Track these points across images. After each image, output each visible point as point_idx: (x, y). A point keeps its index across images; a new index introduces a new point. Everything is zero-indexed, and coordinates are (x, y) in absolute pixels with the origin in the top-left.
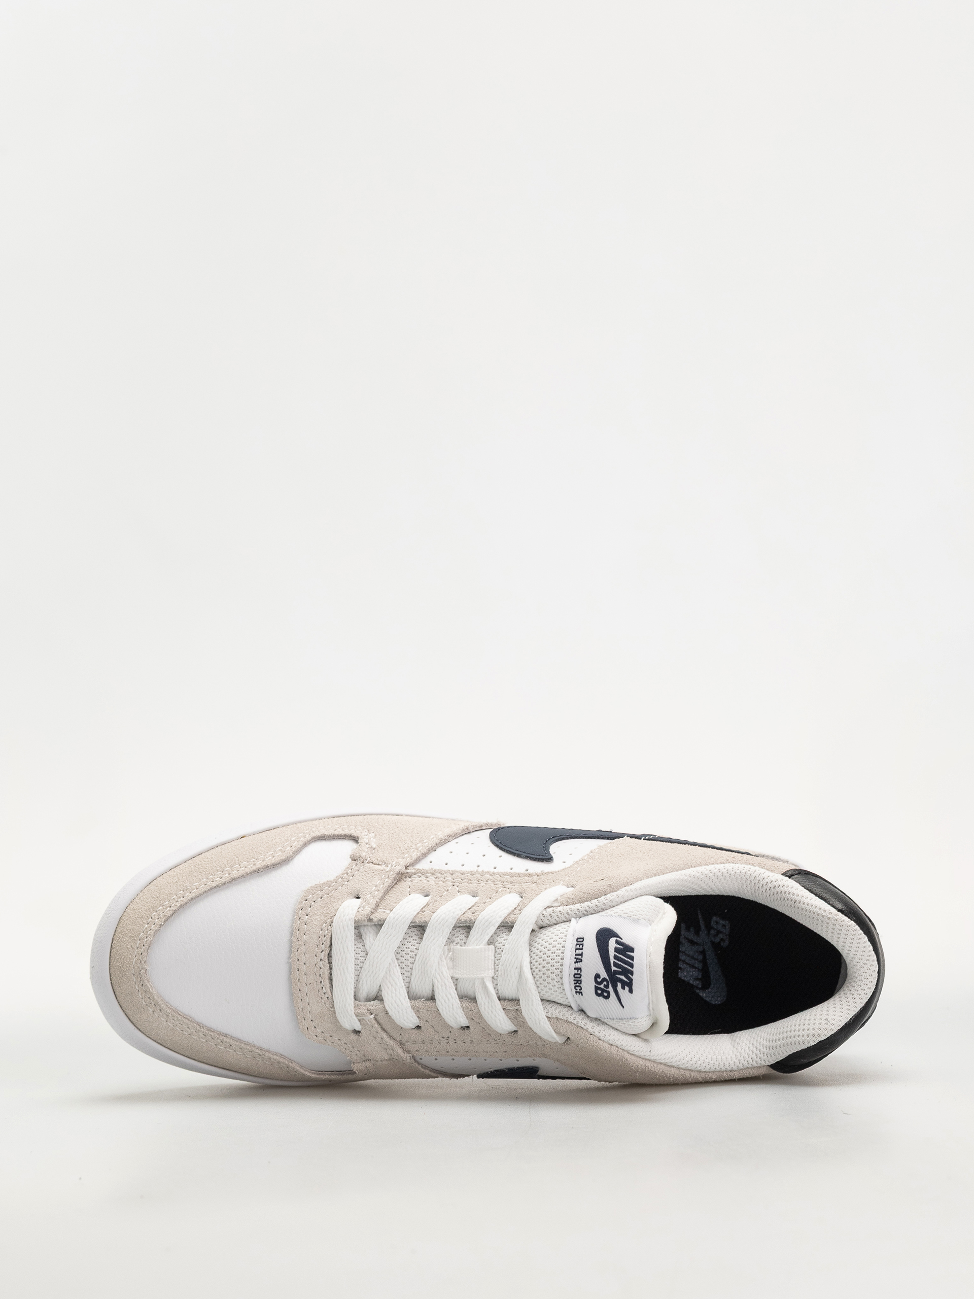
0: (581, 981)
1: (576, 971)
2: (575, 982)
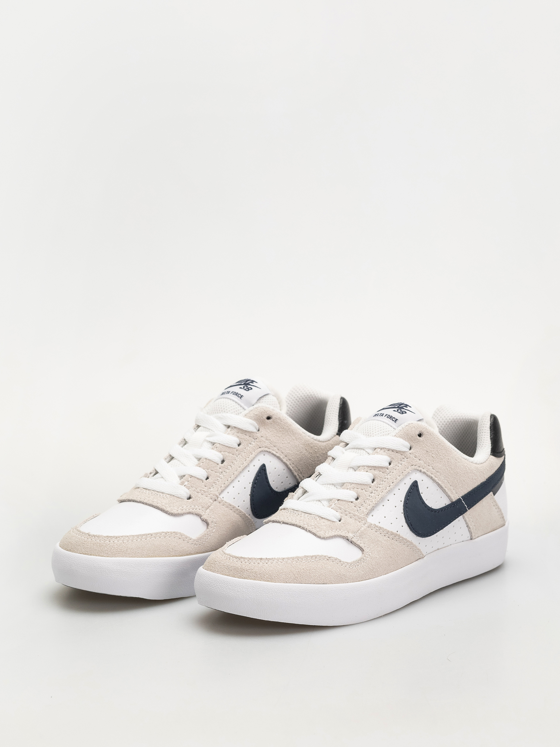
0: (391, 416)
1: (386, 416)
2: (390, 419)
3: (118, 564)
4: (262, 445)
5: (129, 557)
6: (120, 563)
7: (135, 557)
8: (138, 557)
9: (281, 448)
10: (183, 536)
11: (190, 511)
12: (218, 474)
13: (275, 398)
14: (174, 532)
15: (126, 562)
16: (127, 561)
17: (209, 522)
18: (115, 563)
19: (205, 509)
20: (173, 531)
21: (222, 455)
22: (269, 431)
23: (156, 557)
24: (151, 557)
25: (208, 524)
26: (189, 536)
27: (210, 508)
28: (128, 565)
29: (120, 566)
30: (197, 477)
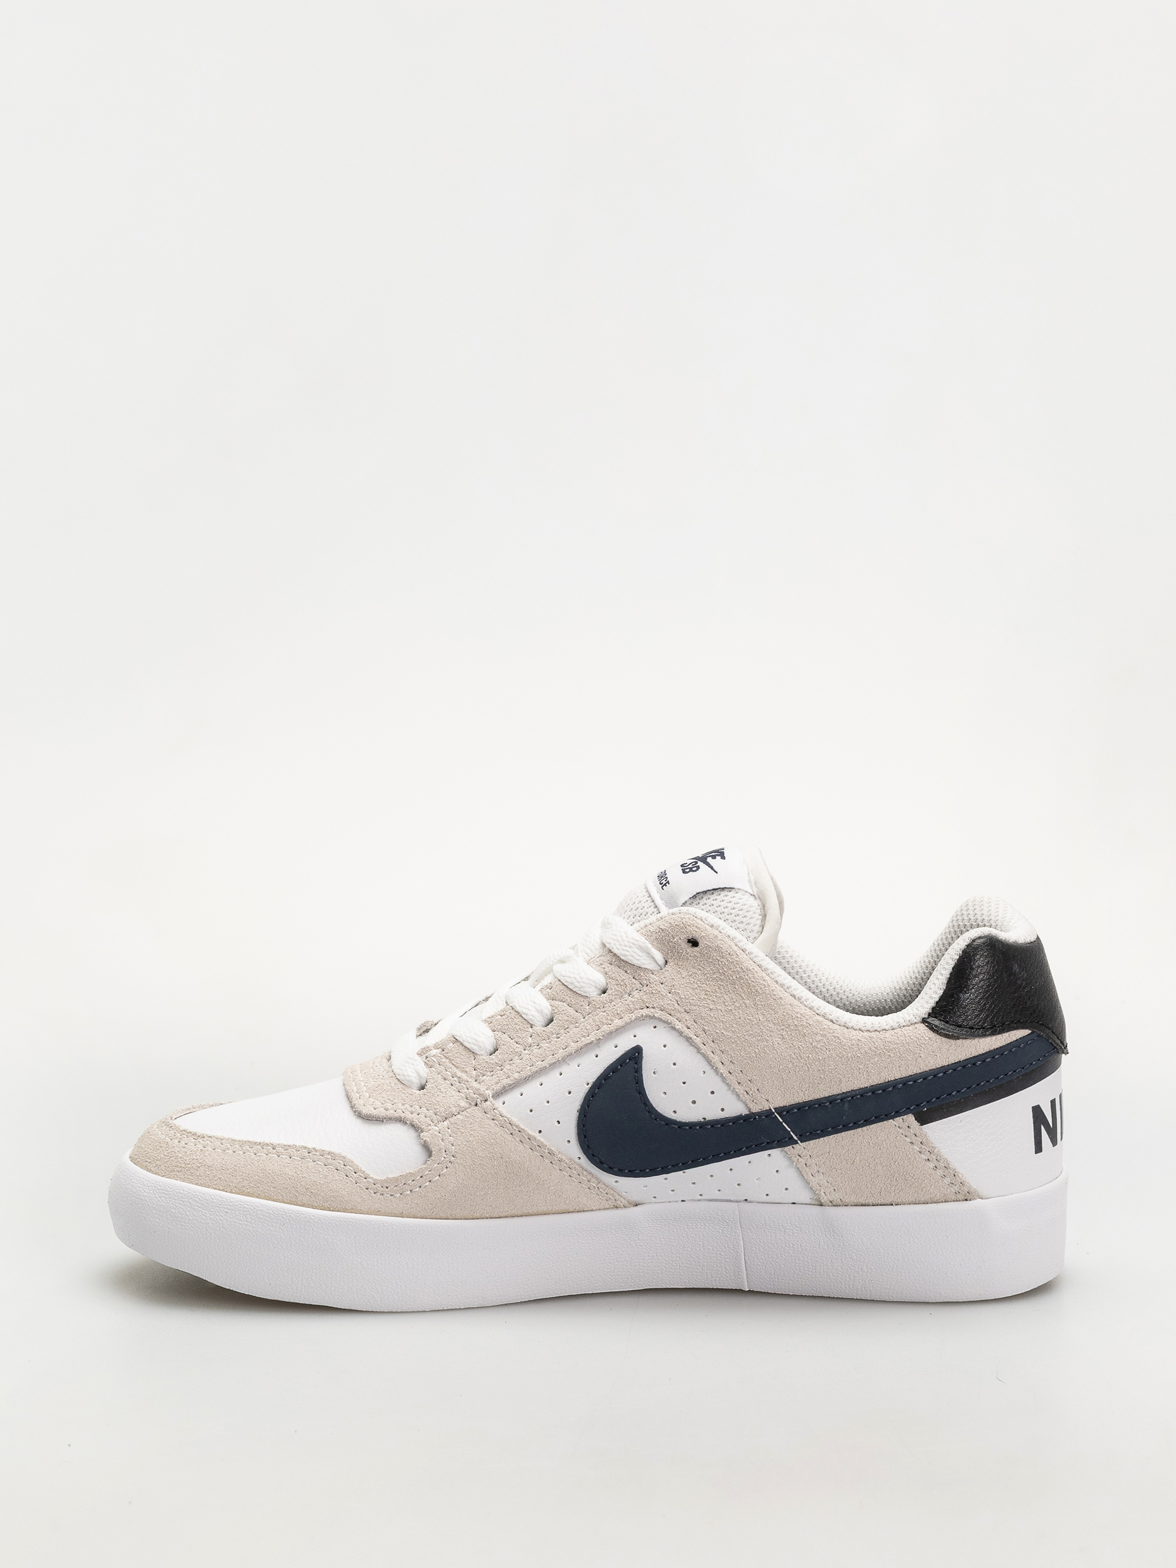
3: (163, 1193)
4: (652, 1003)
5: (196, 1184)
6: (168, 1191)
7: (208, 1187)
8: (215, 1189)
9: (702, 1018)
10: (348, 1167)
11: (403, 1115)
12: (520, 1048)
13: (755, 904)
14: (329, 1153)
15: (181, 1193)
16: (183, 1190)
17: (434, 1149)
18: (158, 1189)
19: (440, 1119)
20: (327, 1149)
21: (550, 1008)
22: (685, 974)
23: (257, 1197)
24: (248, 1195)
25: (429, 1153)
26: (363, 1169)
27: (452, 1120)
28: (182, 1201)
29: (166, 1198)
30: (466, 1044)
